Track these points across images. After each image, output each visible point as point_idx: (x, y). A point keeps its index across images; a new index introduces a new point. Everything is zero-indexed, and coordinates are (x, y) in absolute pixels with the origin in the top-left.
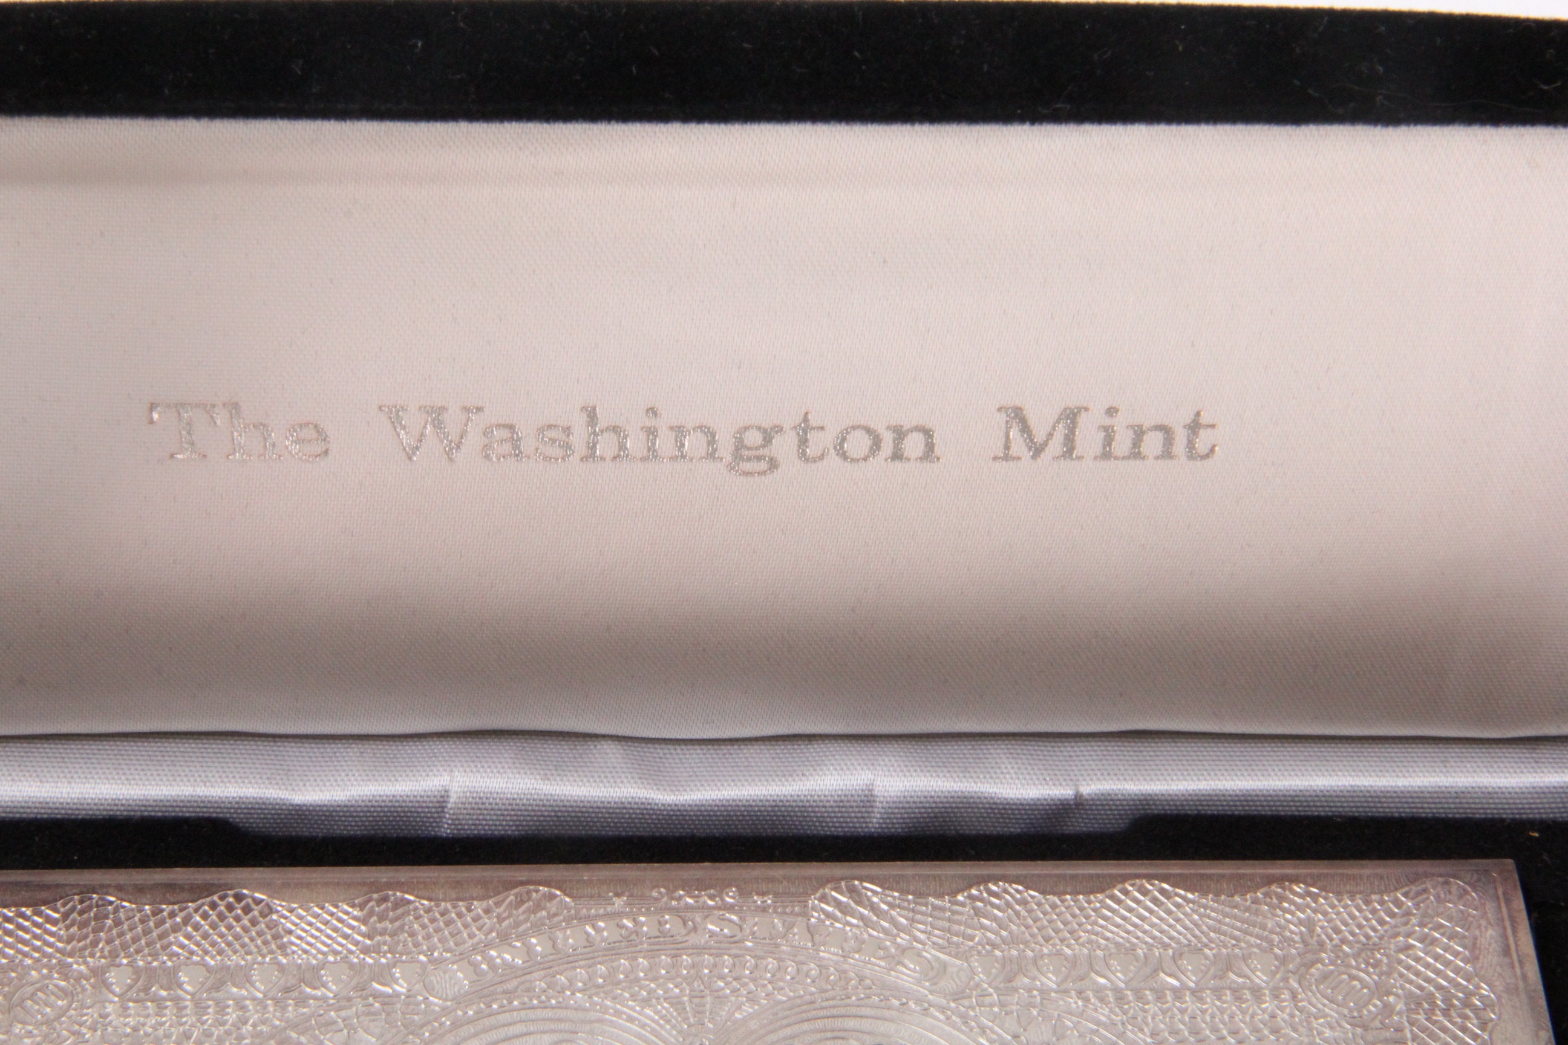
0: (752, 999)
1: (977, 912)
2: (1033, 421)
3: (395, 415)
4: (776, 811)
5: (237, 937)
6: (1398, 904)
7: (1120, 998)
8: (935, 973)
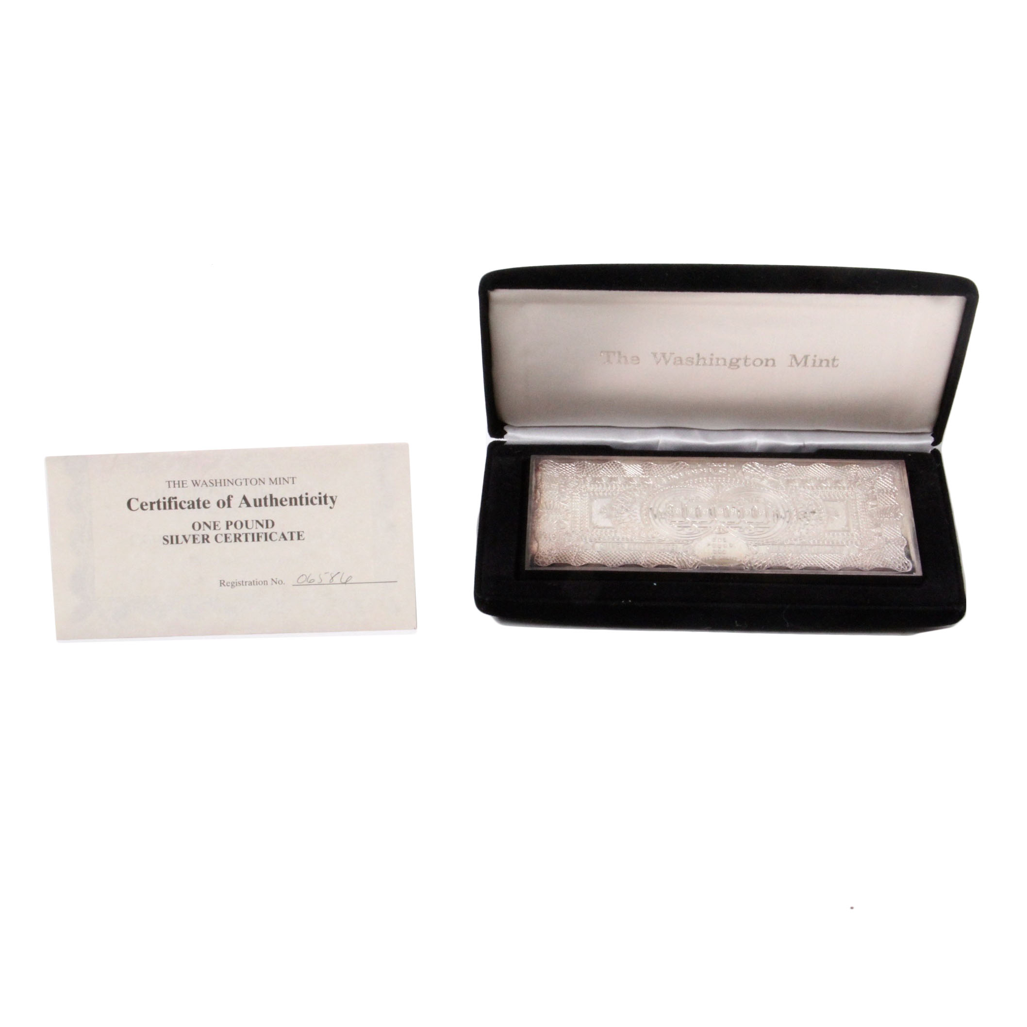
0: (730, 487)
1: (781, 469)
2: (798, 359)
3: (655, 355)
4: (735, 447)
5: (614, 471)
6: (877, 469)
7: (813, 489)
8: (771, 482)
